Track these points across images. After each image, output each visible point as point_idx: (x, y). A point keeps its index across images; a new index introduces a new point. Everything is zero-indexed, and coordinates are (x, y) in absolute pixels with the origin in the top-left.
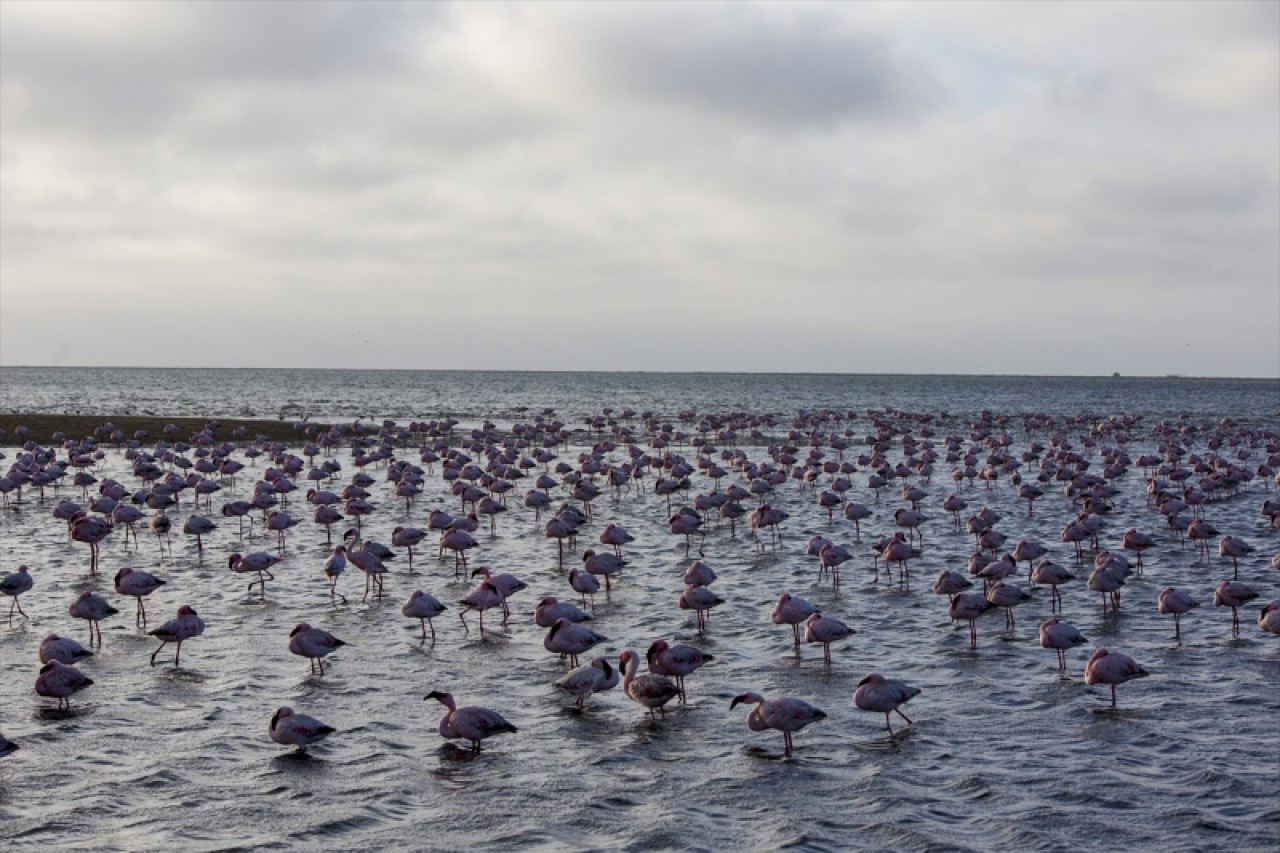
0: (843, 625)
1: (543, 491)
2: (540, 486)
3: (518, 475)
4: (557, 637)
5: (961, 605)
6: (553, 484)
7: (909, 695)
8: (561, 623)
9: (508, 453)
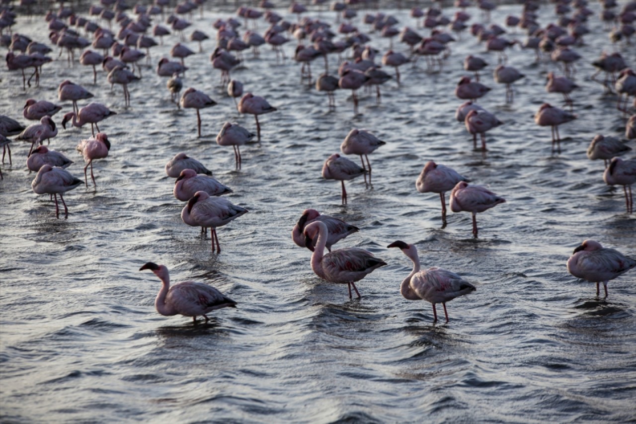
0: (489, 193)
1: (178, 60)
2: (176, 55)
3: (151, 43)
4: (194, 210)
5: (619, 171)
6: (189, 53)
7: (626, 265)
8: (198, 196)
9: (140, 20)
